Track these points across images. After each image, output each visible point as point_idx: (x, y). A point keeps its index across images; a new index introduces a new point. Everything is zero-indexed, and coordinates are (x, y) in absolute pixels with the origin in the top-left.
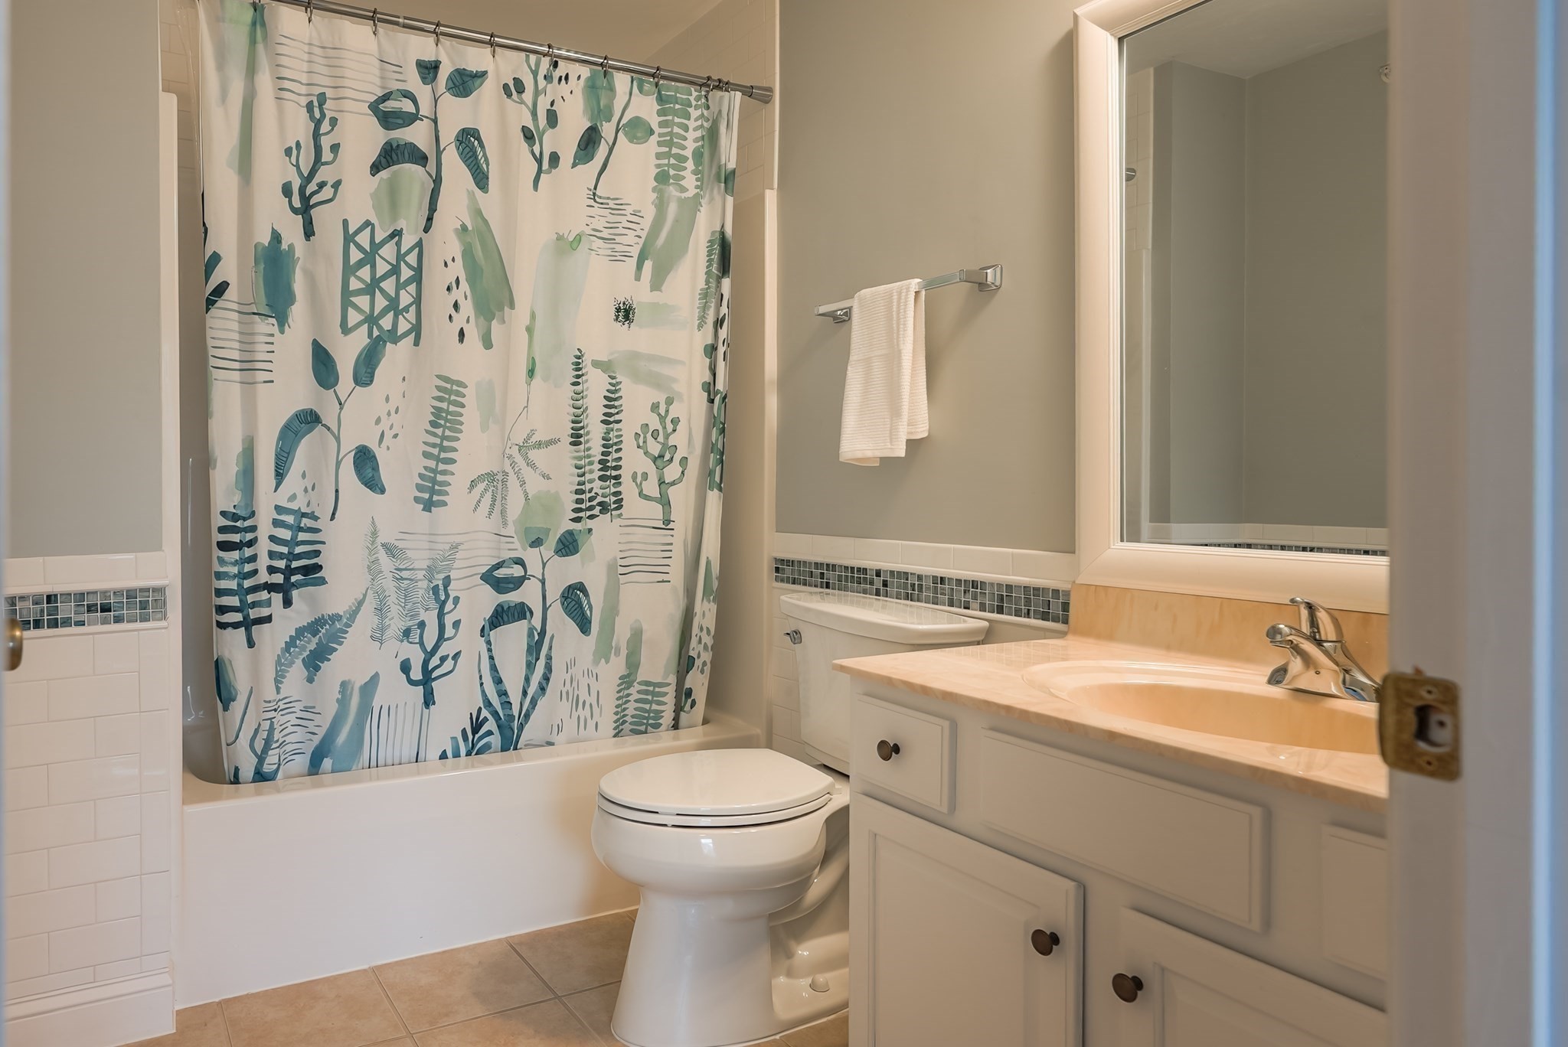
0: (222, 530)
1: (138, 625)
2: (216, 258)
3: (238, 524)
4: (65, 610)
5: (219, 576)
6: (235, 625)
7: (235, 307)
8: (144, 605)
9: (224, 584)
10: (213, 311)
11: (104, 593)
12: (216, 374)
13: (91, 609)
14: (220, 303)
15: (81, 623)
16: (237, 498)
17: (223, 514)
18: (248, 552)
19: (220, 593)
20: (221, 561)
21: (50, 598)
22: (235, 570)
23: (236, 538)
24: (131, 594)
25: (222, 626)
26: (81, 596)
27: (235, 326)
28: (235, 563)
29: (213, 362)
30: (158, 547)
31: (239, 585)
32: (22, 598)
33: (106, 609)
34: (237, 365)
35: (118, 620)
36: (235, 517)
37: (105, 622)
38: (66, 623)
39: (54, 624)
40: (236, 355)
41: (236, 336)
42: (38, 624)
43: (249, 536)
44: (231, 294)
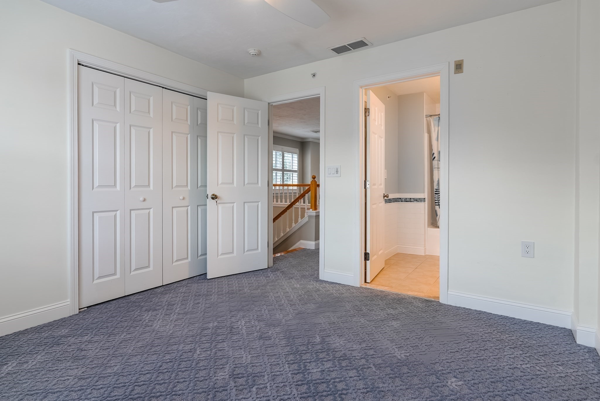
0: (435, 191)
1: (420, 203)
2: (434, 153)
3: (437, 191)
4: (412, 200)
5: (435, 198)
6: (437, 205)
7: (437, 160)
8: (421, 200)
9: (436, 199)
10: (434, 161)
11: (417, 198)
12: (434, 169)
13: (415, 200)
14: (434, 160)
15: (414, 202)
16: (437, 187)
17: (435, 189)
18: (439, 195)
19: (435, 200)
20: (435, 196)
21: (411, 199)
22: (437, 197)
23: (437, 193)
24: (420, 199)
25: (436, 205)
26: (414, 199)
27: (437, 163)
28: (437, 196)
29: (434, 168)
30: (424, 193)
31: (438, 199)
32: (408, 198)
33: (417, 200)
34: (437, 168)
35: (418, 202)
36: (437, 190)
37: (417, 202)
38: (412, 202)
39: (411, 202)
40: (437, 167)
41: (437, 164)
42: (409, 202)
43: (439, 192)
44: (436, 158)
